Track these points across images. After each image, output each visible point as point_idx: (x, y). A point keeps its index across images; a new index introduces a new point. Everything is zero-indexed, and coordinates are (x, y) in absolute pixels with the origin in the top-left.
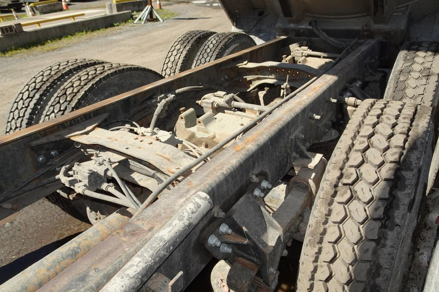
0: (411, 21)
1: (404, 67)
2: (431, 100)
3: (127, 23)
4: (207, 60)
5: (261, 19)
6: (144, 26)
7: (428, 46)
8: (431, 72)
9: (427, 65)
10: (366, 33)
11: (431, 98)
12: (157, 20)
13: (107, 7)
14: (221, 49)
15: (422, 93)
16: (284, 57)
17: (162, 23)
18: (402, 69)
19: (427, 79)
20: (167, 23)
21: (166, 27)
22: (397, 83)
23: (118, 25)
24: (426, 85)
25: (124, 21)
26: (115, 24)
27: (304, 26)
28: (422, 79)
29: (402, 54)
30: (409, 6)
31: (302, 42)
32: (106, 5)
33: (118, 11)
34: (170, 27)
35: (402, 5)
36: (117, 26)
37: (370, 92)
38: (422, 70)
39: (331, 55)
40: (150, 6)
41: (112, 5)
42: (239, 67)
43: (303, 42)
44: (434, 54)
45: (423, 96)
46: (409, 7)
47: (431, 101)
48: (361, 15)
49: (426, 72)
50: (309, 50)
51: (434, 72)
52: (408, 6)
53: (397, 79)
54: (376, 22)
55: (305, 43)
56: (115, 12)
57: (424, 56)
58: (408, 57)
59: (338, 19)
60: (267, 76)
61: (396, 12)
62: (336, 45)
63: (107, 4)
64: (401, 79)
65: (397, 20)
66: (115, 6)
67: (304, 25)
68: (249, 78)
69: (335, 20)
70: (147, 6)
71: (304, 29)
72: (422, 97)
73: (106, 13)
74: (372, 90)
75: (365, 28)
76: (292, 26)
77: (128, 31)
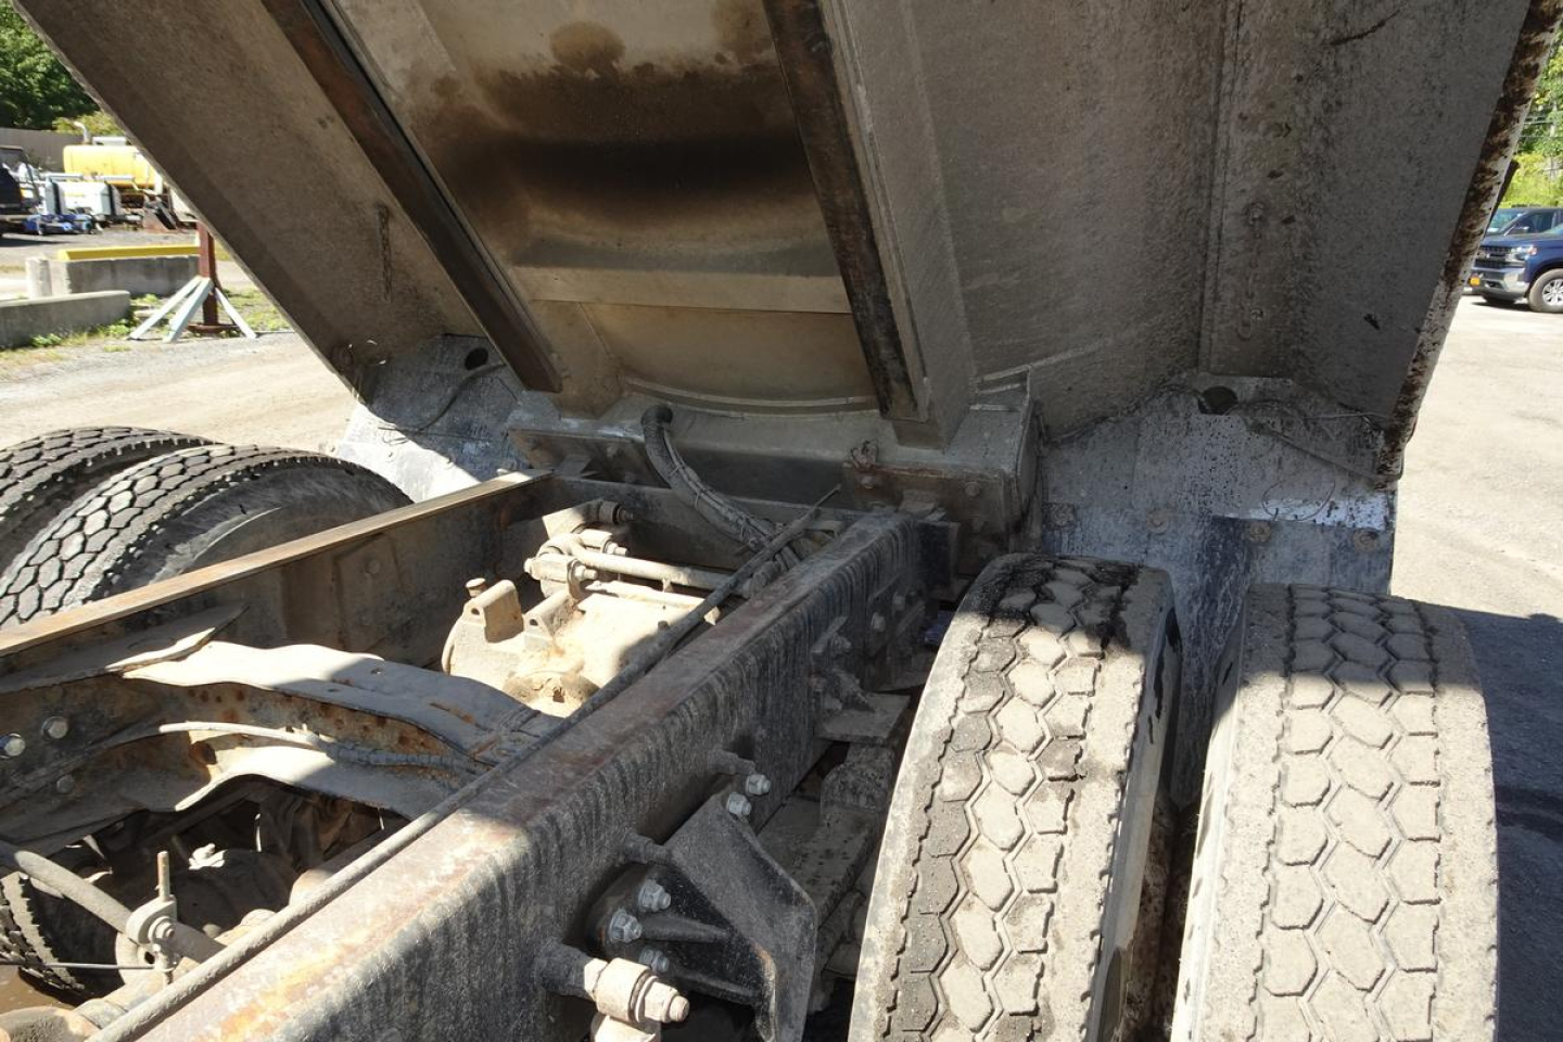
0: (1043, 437)
1: (961, 715)
2: (1094, 926)
3: (102, 335)
4: (50, 599)
5: (473, 379)
6: (167, 350)
7: (1078, 595)
8: (1085, 757)
9: (1067, 714)
10: (866, 480)
11: (1092, 918)
12: (232, 331)
13: (27, 269)
14: (139, 544)
15: (1049, 884)
16: (473, 588)
17: (251, 341)
18: (955, 723)
19: (1070, 799)
20: (271, 343)
21: (261, 360)
22: (927, 808)
23: (55, 344)
24: (1064, 832)
25: (83, 330)
26: (40, 339)
27: (622, 430)
28: (1042, 797)
29: (962, 632)
30: (1029, 379)
31: (594, 503)
32: (28, 265)
33: (76, 288)
34: (271, 362)
35: (1001, 375)
36: (46, 346)
37: (849, 799)
38: (1043, 738)
39: (704, 579)
40: (206, 281)
41: (52, 266)
42: (129, 675)
43: (599, 506)
44: (1099, 650)
45: (1053, 896)
46: (1028, 383)
47: (1093, 934)
48: (843, 401)
49: (1059, 756)
50: (614, 546)
51: (1098, 758)
52: (1025, 379)
53: (928, 787)
54: (902, 438)
55: (607, 510)
56: (61, 292)
57: (1052, 661)
58: (985, 661)
59: (756, 409)
60: (281, 733)
61: (979, 400)
62: (733, 529)
63: (32, 262)
64: (949, 788)
65: (986, 435)
66: (64, 272)
67: (621, 427)
68: (199, 731)
69: (746, 415)
70: (196, 280)
71: (621, 442)
72: (1047, 907)
73: (25, 295)
74: (855, 793)
75: (863, 460)
76: (573, 424)
77: (85, 366)
